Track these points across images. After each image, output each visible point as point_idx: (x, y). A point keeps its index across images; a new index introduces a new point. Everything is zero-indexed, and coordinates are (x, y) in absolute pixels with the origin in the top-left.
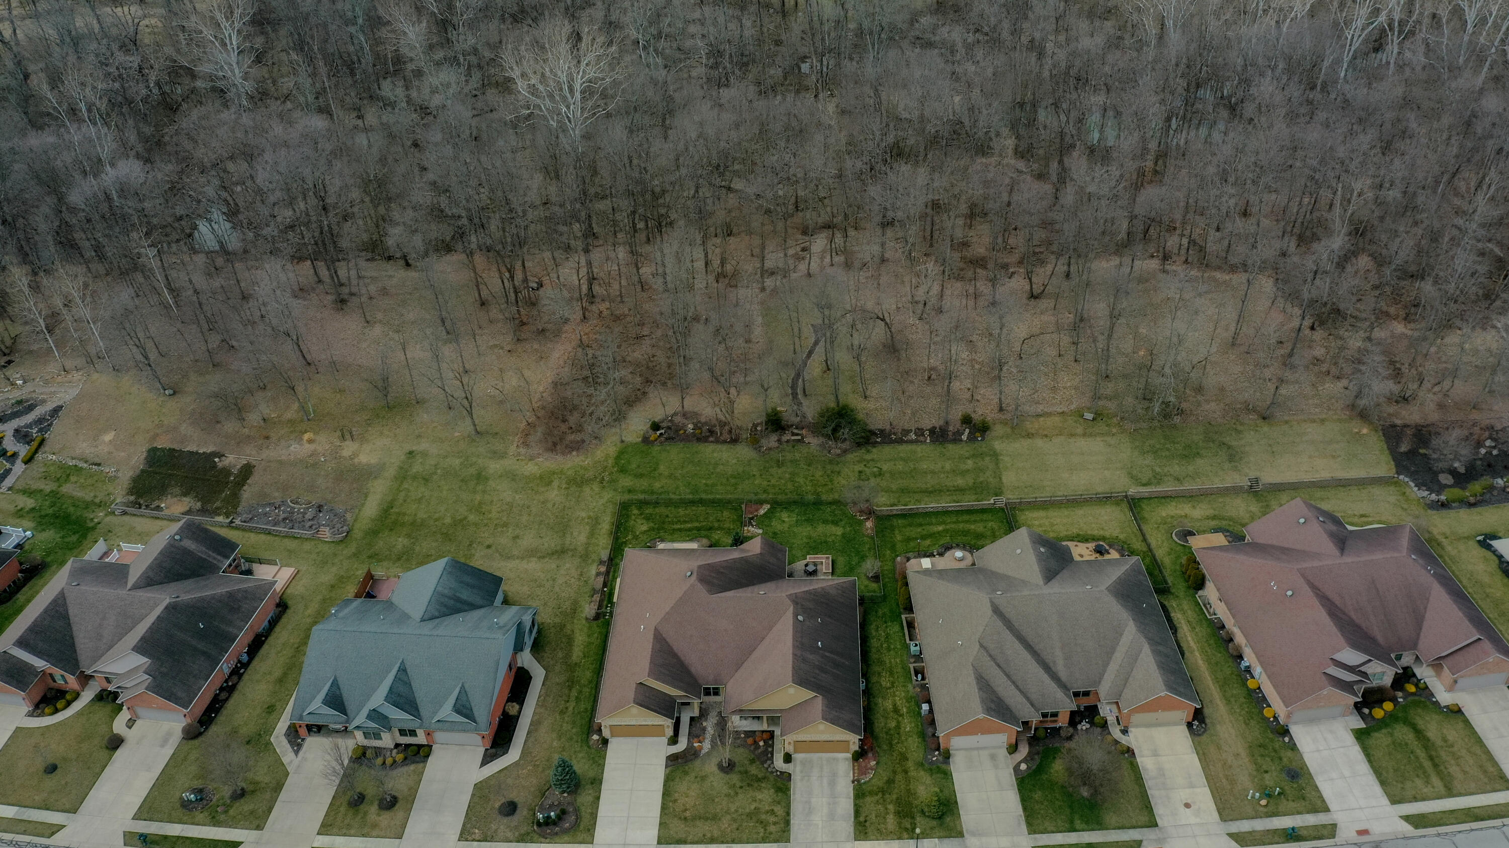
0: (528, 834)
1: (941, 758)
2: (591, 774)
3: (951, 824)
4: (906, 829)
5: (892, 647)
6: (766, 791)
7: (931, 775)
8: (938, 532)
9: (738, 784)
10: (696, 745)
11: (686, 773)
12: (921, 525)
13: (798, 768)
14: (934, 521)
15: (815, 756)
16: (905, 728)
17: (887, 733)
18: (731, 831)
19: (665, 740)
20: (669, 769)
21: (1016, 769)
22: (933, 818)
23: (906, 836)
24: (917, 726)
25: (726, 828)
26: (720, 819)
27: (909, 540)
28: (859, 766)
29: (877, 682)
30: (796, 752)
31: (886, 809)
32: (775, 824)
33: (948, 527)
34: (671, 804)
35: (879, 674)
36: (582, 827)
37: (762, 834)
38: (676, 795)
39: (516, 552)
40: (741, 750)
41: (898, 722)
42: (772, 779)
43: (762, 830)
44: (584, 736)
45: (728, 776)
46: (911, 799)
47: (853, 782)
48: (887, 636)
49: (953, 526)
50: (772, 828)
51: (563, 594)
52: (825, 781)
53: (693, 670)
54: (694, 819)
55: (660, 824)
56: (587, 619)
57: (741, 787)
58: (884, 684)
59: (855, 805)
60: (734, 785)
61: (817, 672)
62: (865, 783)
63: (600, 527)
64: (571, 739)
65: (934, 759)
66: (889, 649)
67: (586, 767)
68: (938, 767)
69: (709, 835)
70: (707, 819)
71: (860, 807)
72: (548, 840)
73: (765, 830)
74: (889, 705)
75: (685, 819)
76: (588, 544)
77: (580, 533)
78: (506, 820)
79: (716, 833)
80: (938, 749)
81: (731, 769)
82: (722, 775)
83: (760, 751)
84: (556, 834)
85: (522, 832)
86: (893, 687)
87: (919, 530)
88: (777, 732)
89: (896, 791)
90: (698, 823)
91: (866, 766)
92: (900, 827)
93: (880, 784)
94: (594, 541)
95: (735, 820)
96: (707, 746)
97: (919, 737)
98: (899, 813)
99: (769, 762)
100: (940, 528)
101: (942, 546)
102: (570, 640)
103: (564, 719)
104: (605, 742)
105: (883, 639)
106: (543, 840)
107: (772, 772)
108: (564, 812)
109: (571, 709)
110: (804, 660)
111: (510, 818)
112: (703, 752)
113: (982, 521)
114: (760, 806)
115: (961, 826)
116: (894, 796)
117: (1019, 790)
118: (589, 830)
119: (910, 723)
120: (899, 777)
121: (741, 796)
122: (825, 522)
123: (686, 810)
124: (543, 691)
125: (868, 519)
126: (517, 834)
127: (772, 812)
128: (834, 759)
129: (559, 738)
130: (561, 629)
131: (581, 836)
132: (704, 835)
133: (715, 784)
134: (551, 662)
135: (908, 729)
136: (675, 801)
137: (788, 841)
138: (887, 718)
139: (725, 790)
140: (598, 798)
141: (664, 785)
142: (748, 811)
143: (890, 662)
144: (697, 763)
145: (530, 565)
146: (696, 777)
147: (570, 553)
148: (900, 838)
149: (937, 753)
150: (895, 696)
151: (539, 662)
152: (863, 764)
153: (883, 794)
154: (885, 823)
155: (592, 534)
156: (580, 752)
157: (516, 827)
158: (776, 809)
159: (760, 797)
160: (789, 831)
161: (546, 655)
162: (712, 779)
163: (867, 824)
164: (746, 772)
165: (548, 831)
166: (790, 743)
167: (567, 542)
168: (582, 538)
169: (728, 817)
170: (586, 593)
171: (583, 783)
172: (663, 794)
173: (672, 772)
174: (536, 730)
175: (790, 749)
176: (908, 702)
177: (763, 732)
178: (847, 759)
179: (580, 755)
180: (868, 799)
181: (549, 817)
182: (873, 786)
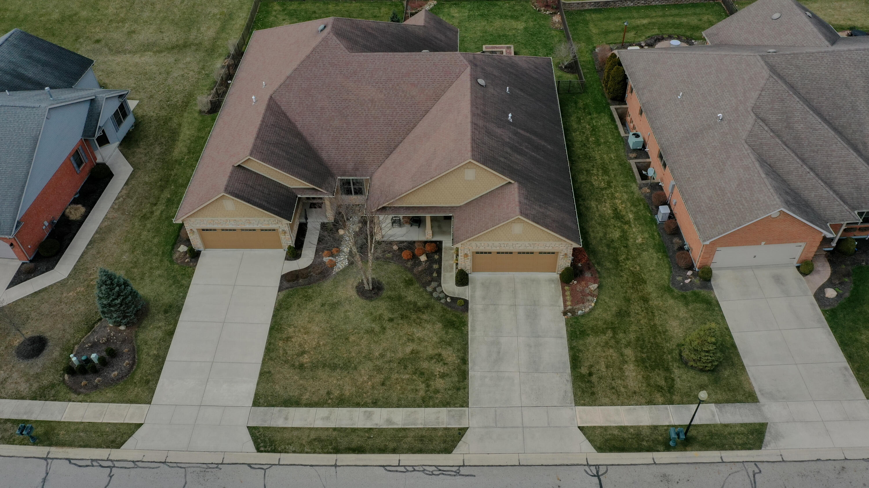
0: (52, 386)
1: (697, 281)
2: (167, 299)
3: (733, 380)
4: (660, 388)
5: (602, 140)
6: (429, 326)
7: (687, 304)
8: (644, 25)
9: (387, 315)
10: (326, 259)
11: (308, 298)
12: (620, 19)
13: (479, 293)
14: (635, 15)
15: (503, 276)
16: (635, 239)
17: (608, 246)
18: (373, 387)
19: (283, 253)
20: (284, 292)
21: (819, 295)
22: (702, 370)
23: (661, 400)
24: (653, 237)
25: (364, 382)
26: (355, 368)
27: (607, 33)
28: (572, 290)
29: (586, 181)
30: (474, 270)
31: (622, 355)
32: (443, 376)
33: (653, 20)
34: (281, 344)
35: (588, 171)
36: (137, 378)
37: (422, 393)
38: (291, 330)
39: (128, 47)
40: (393, 267)
41: (623, 231)
42: (439, 308)
43: (423, 386)
44: (169, 247)
45: (373, 304)
46: (659, 340)
47: (565, 313)
48: (594, 129)
49: (660, 19)
50: (439, 383)
51: (176, 87)
52: (521, 312)
53: (324, 156)
54: (314, 367)
55: (261, 374)
56: (201, 112)
57: (391, 320)
58: (596, 183)
59: (571, 348)
60: (381, 316)
61: (509, 150)
62: (583, 316)
63: (234, 22)
64: (149, 251)
65: (687, 281)
66: (598, 143)
67: (162, 288)
68: (695, 294)
69: (336, 393)
70: (334, 367)
71: (580, 351)
72: (81, 397)
73: (428, 386)
74: (607, 209)
75: (301, 367)
76: (215, 39)
77: (209, 28)
78: (23, 365)
79: (348, 390)
80: (691, 267)
81: (377, 294)
82: (362, 302)
83: (420, 268)
84: (96, 387)
85: (45, 382)
86: (610, 187)
87: (619, 23)
88: (447, 243)
89: (634, 327)
90: (320, 372)
91: (583, 291)
92: (649, 385)
93: (608, 316)
94: (224, 35)
95: (379, 370)
96: (342, 262)
97: (658, 251)
98: (643, 361)
99: (434, 284)
100: (645, 21)
101: (651, 37)
102: (174, 135)
103: (145, 226)
104: (195, 255)
105: (588, 132)
106: (73, 396)
107: (439, 299)
108: (113, 354)
109: (157, 213)
110: (489, 133)
111: (30, 362)
112: (336, 270)
113: (695, 14)
114: (420, 348)
115: (750, 384)
116: (632, 336)
117: (831, 327)
118: (147, 382)
119: (642, 232)
120: (636, 307)
121: (390, 333)
122: (504, 17)
123: (303, 353)
124: (124, 192)
125: (555, 13)
126: (35, 386)
127: (439, 358)
128: (533, 281)
129: (133, 250)
130: (165, 123)
131: (134, 391)
132: (329, 393)
133: (351, 314)
134: (144, 159)
135: (639, 241)
136: (288, 339)
137: (465, 404)
138: (606, 226)
139: (367, 324)
140: (171, 333)
141: (274, 316)
142: (400, 355)
143: (602, 158)
144: (327, 284)
145: (143, 59)
146: (323, 305)
147: (193, 48)
148: (650, 402)
149: (690, 273)
150: (615, 198)
151: (127, 158)
152: (579, 288)
153: (615, 333)
154: (623, 377)
155: (223, 29)
156: (158, 268)
157: (37, 376)
158: (445, 353)
159: (419, 335)
160: (466, 388)
161: (138, 150)
162: (347, 307)
163: (594, 379)
164: (400, 298)
165: (84, 383)
166: (466, 255)
167: (192, 37)
168: (211, 33)
169: (370, 365)
170: (205, 86)
171: (153, 310)
172: (272, 329)
173: (288, 296)
174: (103, 240)
175: (465, 264)
176: (633, 205)
177: (425, 242)
178: (551, 281)
179: (158, 272)
180: (591, 340)
181: (88, 360)
182: (597, 319)
